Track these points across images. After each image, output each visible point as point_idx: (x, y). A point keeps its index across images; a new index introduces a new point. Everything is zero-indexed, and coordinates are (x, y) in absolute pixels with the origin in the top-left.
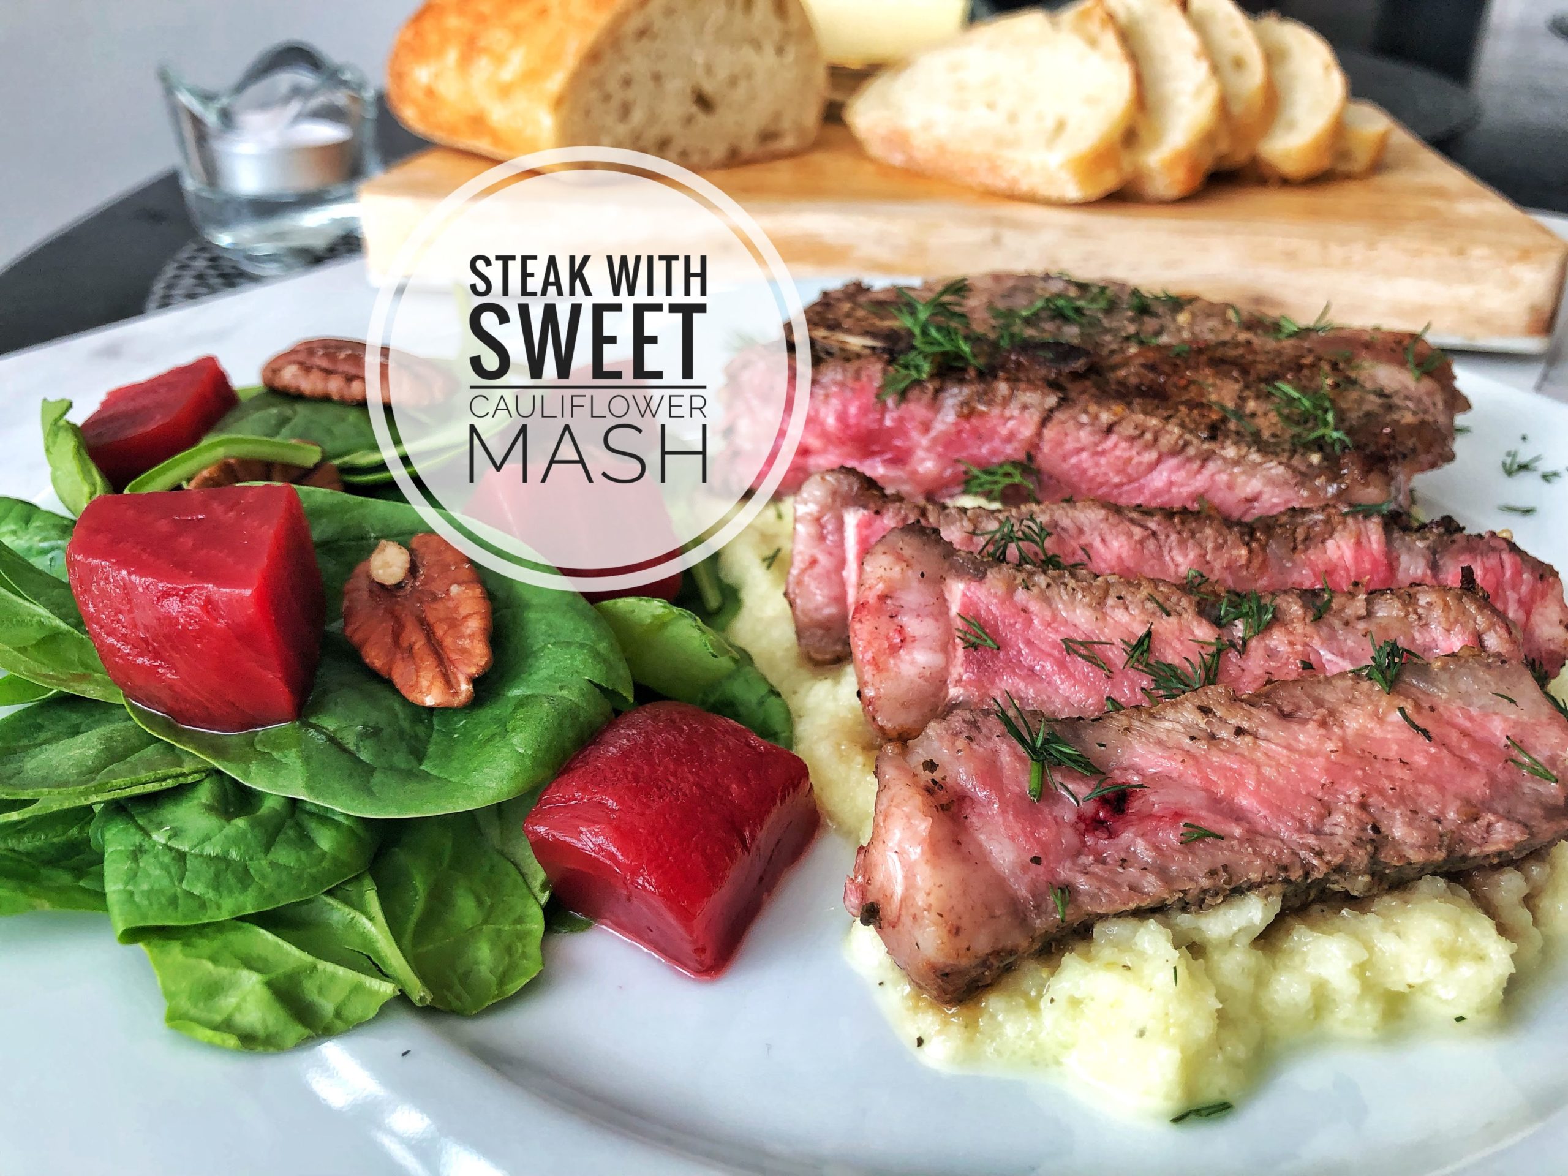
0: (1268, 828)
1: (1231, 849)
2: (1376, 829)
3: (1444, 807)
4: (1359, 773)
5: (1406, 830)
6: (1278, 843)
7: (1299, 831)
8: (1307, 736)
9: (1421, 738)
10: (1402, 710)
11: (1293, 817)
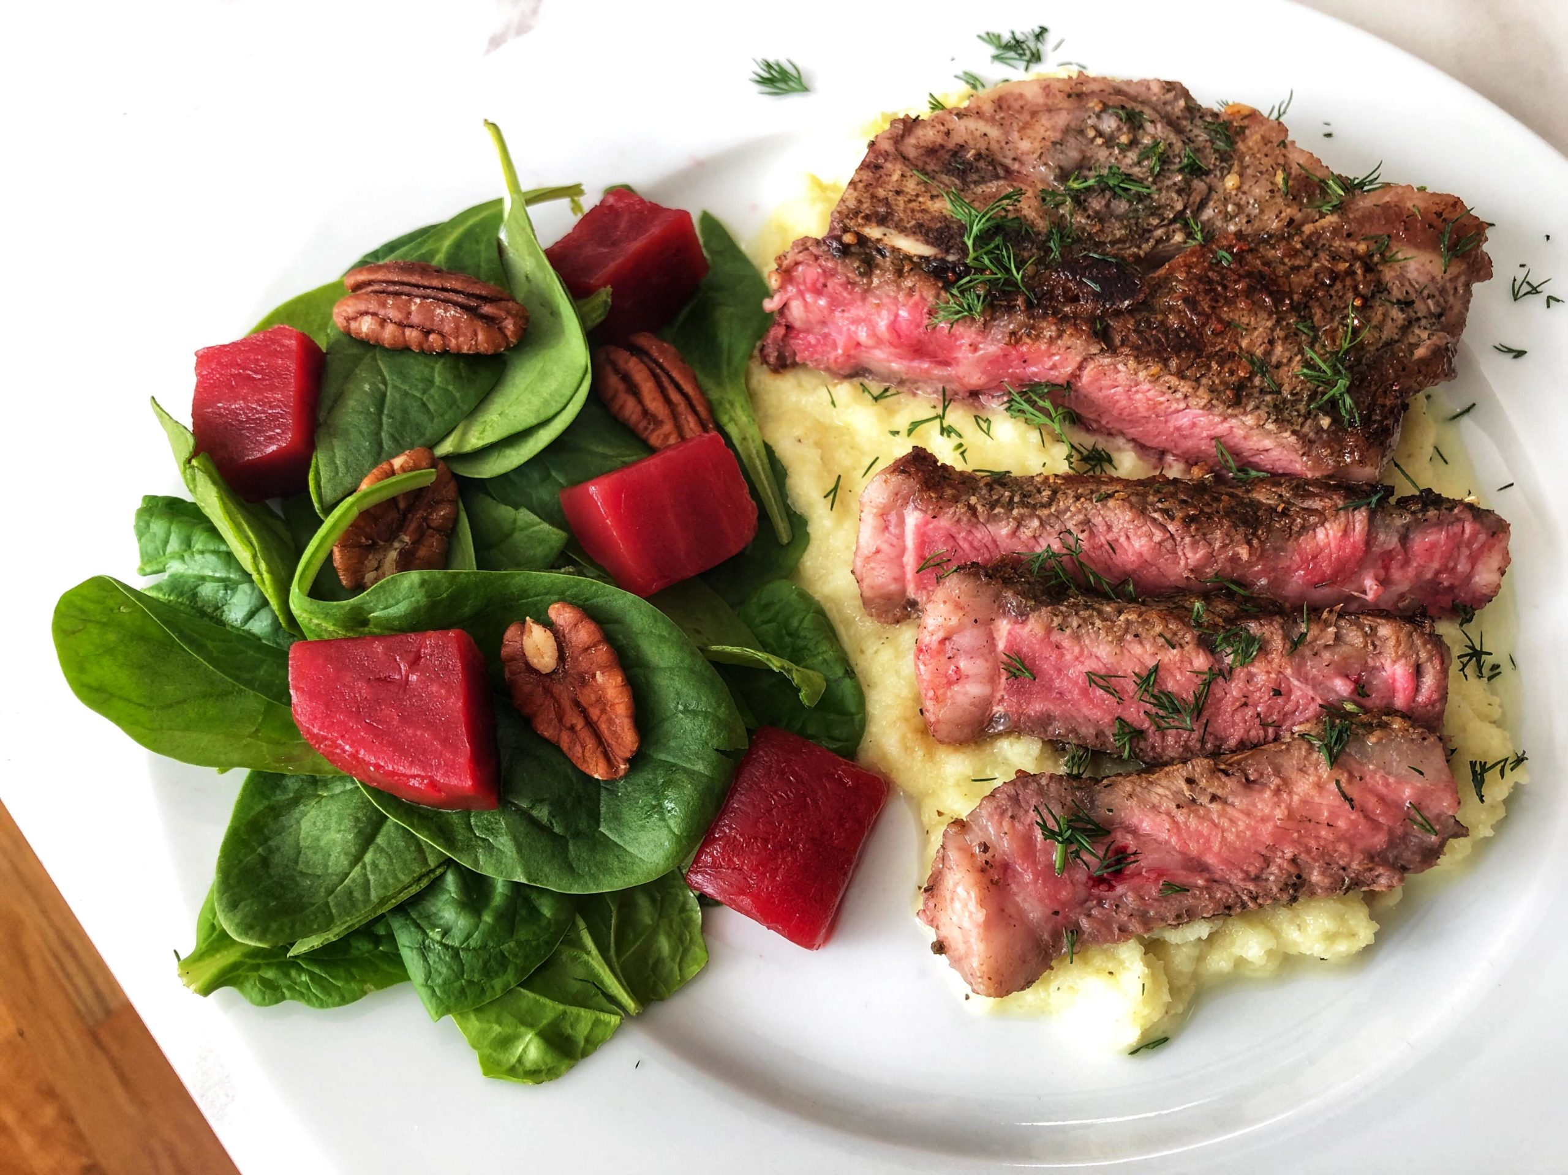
0: (1224, 877)
1: (1194, 896)
2: (1299, 877)
3: (1352, 860)
4: (1296, 835)
5: (1319, 878)
6: (1227, 889)
7: (1244, 880)
8: (1263, 802)
9: (1347, 806)
10: (1338, 782)
11: (1242, 870)
